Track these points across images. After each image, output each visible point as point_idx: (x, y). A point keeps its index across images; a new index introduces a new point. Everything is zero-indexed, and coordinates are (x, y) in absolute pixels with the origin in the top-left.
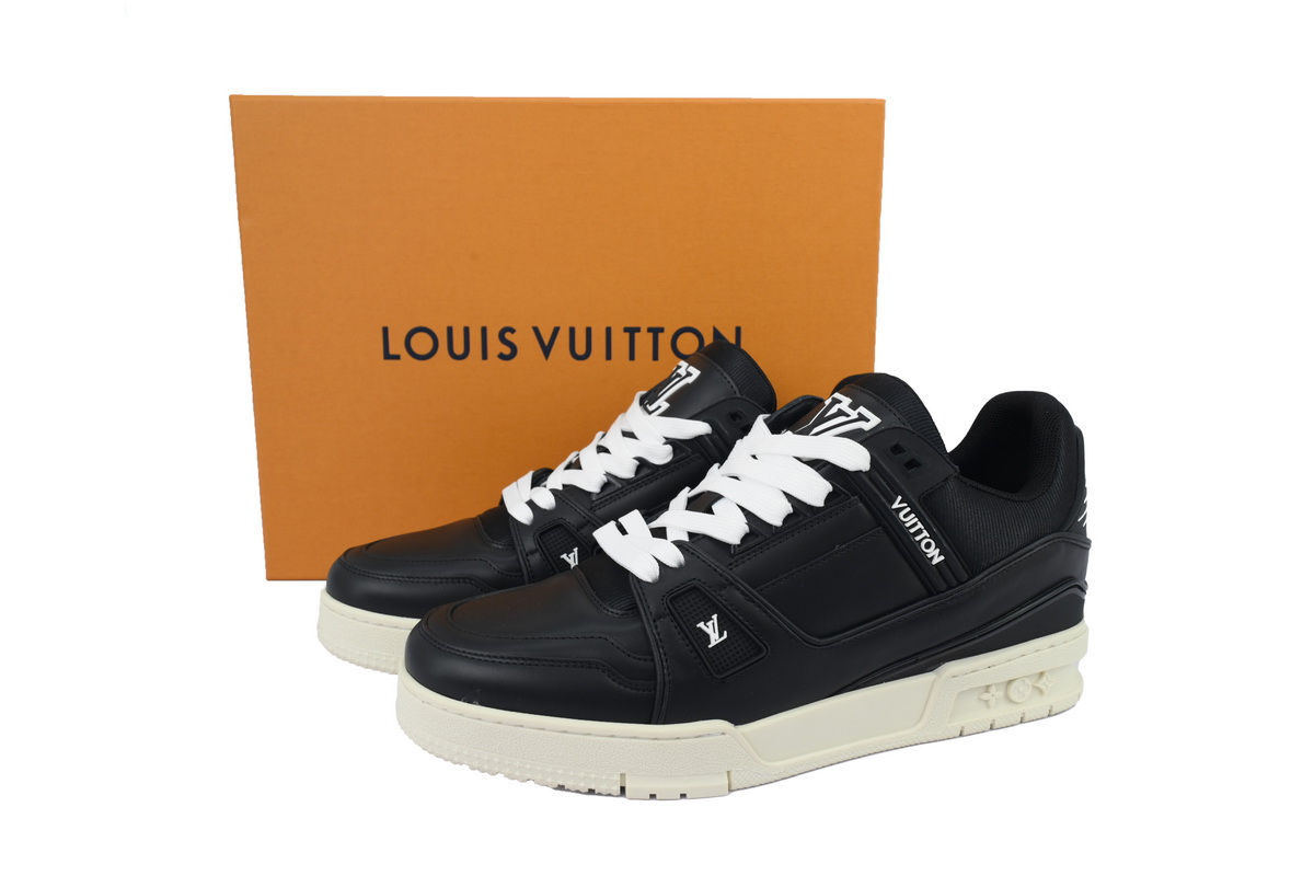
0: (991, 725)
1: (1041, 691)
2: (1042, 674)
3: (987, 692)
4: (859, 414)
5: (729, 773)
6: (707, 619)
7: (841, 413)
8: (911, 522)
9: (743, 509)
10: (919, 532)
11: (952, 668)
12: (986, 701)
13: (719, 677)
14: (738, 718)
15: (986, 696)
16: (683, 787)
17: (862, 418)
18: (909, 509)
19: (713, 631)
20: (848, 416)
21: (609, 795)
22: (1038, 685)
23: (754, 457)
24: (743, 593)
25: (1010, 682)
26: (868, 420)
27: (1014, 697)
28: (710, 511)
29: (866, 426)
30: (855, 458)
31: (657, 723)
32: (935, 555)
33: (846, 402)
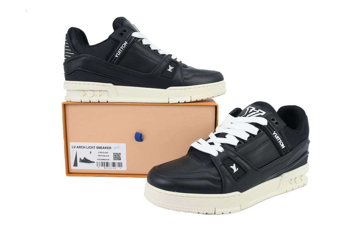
0: (293, 189)
1: (301, 180)
2: (301, 176)
3: (291, 180)
4: (259, 111)
5: (240, 205)
6: (233, 165)
7: (253, 111)
8: (277, 137)
9: (235, 137)
10: (279, 140)
11: (285, 175)
12: (291, 183)
13: (237, 180)
14: (242, 191)
15: (291, 182)
16: (230, 210)
17: (260, 112)
18: (277, 135)
19: (234, 168)
20: (256, 112)
21: (211, 214)
22: (301, 178)
23: (232, 123)
24: (240, 158)
25: (296, 178)
26: (262, 113)
27: (297, 181)
28: (225, 137)
29: (262, 114)
30: (264, 122)
31: (223, 193)
32: (283, 146)
33: (254, 109)
